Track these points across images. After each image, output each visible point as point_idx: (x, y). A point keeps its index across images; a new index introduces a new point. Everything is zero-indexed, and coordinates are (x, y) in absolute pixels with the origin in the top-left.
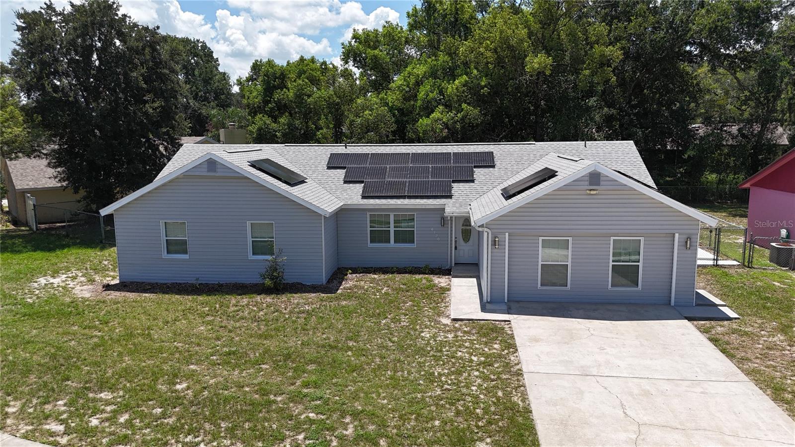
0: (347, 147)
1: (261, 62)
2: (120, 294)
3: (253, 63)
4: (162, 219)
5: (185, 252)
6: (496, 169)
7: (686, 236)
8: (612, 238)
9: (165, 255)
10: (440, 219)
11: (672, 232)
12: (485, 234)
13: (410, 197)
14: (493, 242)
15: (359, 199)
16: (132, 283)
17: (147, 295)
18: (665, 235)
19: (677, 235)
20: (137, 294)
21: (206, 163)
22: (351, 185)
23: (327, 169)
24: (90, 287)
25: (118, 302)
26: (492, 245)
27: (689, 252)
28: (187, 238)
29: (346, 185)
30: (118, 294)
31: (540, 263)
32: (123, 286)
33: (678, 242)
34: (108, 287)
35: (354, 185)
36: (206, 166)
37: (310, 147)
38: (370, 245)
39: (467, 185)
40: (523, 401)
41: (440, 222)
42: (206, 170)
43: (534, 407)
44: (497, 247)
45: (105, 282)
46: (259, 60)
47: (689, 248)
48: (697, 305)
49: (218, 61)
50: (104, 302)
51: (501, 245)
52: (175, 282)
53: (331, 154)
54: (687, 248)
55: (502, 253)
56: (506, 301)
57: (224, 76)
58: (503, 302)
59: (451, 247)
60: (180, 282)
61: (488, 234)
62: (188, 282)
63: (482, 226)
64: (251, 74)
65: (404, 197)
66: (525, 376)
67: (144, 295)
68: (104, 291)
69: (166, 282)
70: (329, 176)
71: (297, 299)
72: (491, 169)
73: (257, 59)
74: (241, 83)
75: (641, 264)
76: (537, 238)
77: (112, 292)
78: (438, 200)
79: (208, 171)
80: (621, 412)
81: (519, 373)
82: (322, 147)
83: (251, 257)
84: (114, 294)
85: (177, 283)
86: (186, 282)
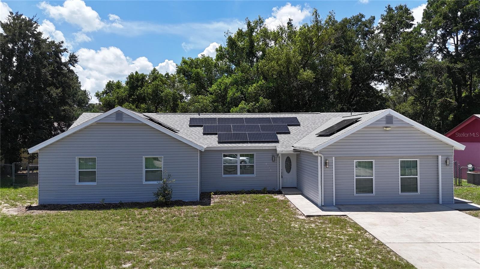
0: (200, 115)
1: (113, 82)
2: (43, 212)
3: (108, 83)
4: (77, 155)
5: (94, 180)
6: (301, 127)
7: (446, 157)
8: (400, 160)
9: (77, 183)
10: (271, 157)
11: (437, 154)
12: (319, 158)
13: (251, 142)
14: (325, 164)
15: (216, 144)
16: (49, 205)
17: (65, 211)
18: (432, 157)
19: (440, 157)
20: (56, 211)
21: (115, 114)
22: (209, 136)
23: (189, 127)
24: (14, 209)
25: (44, 216)
26: (324, 166)
27: (448, 167)
28: (96, 170)
29: (204, 136)
30: (40, 212)
31: (355, 178)
32: (42, 207)
33: (441, 161)
34: (30, 208)
35: (211, 136)
36: (115, 116)
37: (174, 115)
38: (223, 176)
39: (286, 135)
41: (271, 159)
42: (115, 119)
44: (327, 166)
45: (26, 206)
46: (112, 81)
47: (449, 165)
48: (455, 203)
49: (80, 84)
50: (31, 217)
51: (330, 166)
52: (83, 203)
53: (191, 118)
54: (447, 165)
55: (331, 171)
56: (334, 204)
57: (85, 92)
58: (333, 205)
59: (279, 176)
60: (89, 203)
61: (321, 158)
62: (95, 202)
63: (317, 152)
64: (106, 89)
65: (247, 142)
66: (387, 245)
67: (62, 211)
68: (27, 210)
69: (77, 203)
70: (192, 131)
71: (184, 209)
72: (298, 127)
73: (110, 80)
74: (98, 95)
75: (418, 177)
76: (353, 160)
77: (35, 211)
78: (270, 144)
79: (117, 120)
81: (381, 244)
82: (183, 115)
83: (144, 182)
84: (37, 212)
85: (85, 204)
86: (93, 203)
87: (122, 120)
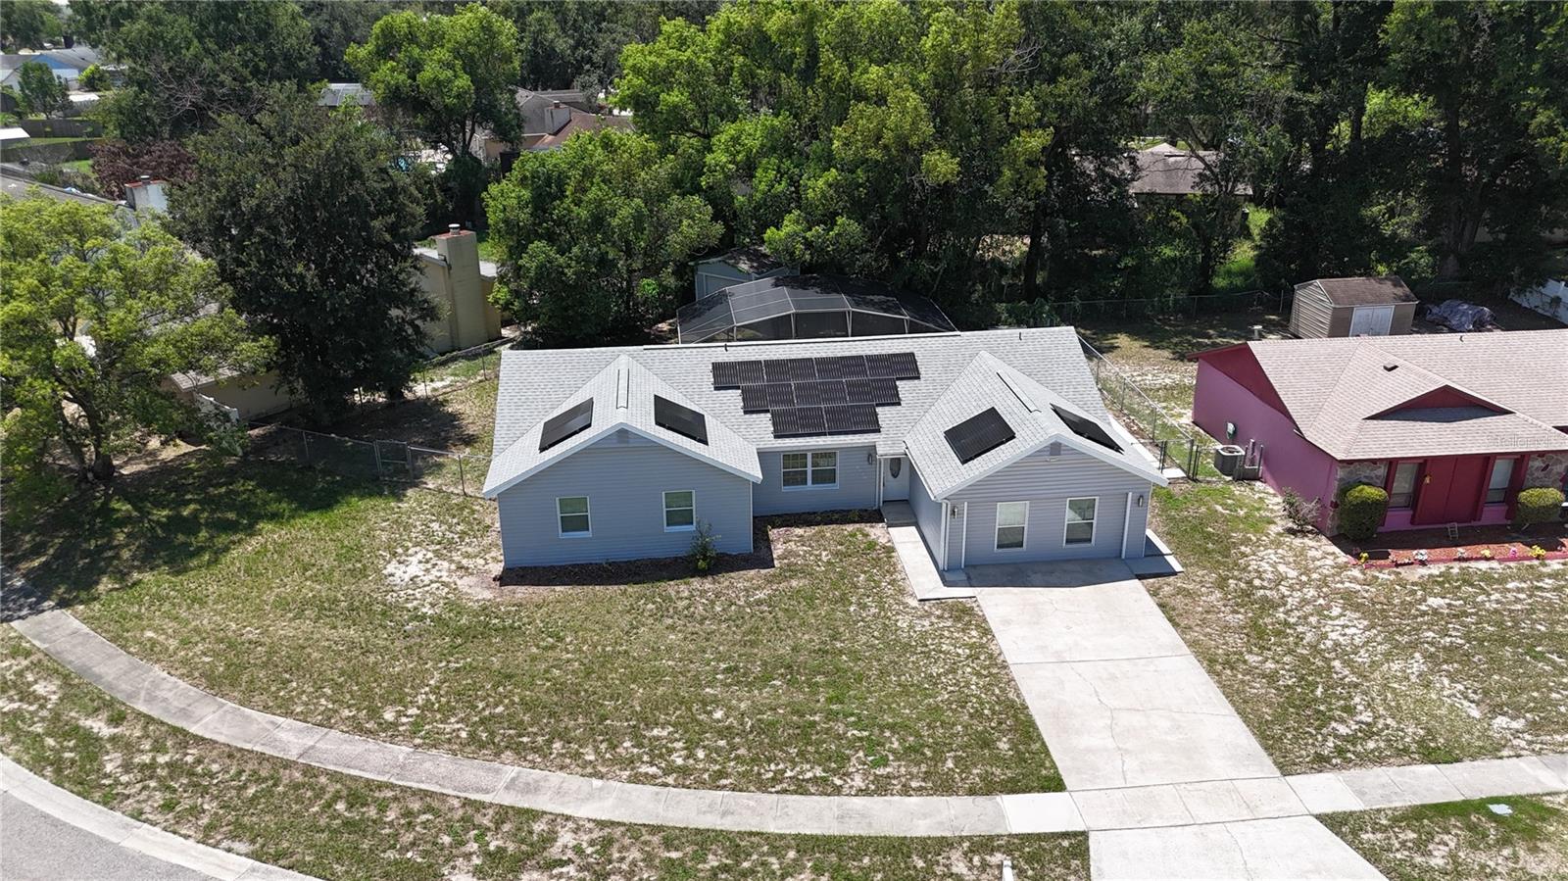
0: (728, 348)
4: (557, 495)
5: (586, 529)
6: (923, 381)
7: (1138, 494)
8: (1069, 499)
9: (561, 534)
11: (1126, 491)
12: (944, 505)
13: (831, 434)
14: (952, 512)
15: (770, 438)
16: (523, 569)
18: (1119, 494)
19: (1130, 494)
22: (755, 416)
23: (715, 391)
26: (951, 515)
27: (1141, 508)
28: (588, 512)
29: (747, 416)
31: (998, 525)
33: (1131, 499)
35: (759, 416)
36: (615, 437)
38: (783, 488)
39: (894, 407)
40: (1018, 697)
41: (867, 459)
42: (616, 441)
43: (1028, 703)
47: (1141, 504)
48: (1148, 556)
51: (960, 514)
52: (574, 563)
53: (711, 362)
54: (1138, 505)
55: (960, 522)
56: (964, 568)
58: (961, 570)
60: (582, 562)
61: (947, 505)
62: (592, 562)
63: (940, 500)
65: (824, 434)
66: (1012, 668)
69: (564, 564)
70: (722, 403)
72: (917, 381)
75: (1095, 520)
76: (995, 503)
78: (865, 435)
79: (619, 443)
80: (1096, 699)
81: (1004, 666)
83: (668, 529)
85: (578, 564)
86: (589, 562)
87: (628, 442)
